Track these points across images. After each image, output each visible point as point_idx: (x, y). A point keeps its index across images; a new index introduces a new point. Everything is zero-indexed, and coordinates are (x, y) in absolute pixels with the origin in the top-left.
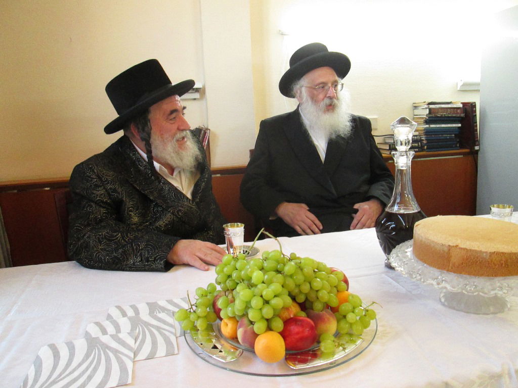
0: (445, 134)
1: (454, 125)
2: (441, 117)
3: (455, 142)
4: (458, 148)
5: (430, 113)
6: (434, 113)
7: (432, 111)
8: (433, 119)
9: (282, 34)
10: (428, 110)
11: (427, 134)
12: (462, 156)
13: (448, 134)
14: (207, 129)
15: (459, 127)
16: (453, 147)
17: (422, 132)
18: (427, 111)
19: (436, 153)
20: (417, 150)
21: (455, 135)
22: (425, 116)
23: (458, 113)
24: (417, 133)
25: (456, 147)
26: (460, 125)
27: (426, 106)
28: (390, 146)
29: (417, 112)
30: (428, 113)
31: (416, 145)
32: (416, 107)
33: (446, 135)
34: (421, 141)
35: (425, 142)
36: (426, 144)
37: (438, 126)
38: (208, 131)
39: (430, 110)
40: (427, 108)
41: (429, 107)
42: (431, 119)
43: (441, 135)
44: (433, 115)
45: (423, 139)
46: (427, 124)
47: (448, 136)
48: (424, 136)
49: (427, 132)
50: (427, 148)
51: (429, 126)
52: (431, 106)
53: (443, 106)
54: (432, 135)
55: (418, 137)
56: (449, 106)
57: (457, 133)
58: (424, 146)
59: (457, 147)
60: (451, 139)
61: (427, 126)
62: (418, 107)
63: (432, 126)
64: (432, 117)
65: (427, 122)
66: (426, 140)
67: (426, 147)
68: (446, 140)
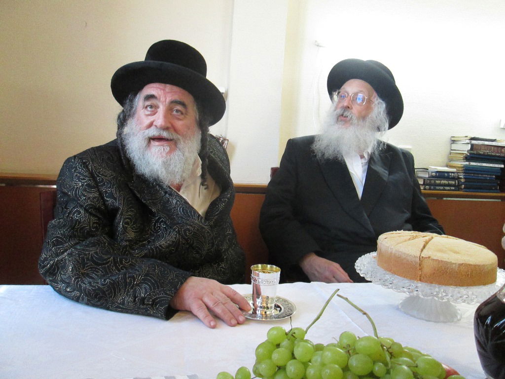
0: (485, 174)
1: (496, 166)
2: (483, 155)
3: (495, 184)
4: (499, 191)
5: (472, 149)
6: (476, 150)
7: (474, 147)
8: (476, 156)
9: (318, 46)
10: (470, 145)
11: (468, 171)
12: (500, 200)
13: (488, 175)
14: (225, 139)
15: (501, 168)
16: (492, 189)
17: (461, 169)
18: (469, 147)
19: (474, 194)
20: (454, 188)
21: (496, 176)
22: (466, 152)
23: (501, 152)
24: (454, 170)
25: (495, 190)
26: (502, 166)
27: (469, 141)
28: (424, 180)
29: (454, 147)
30: (469, 149)
31: (453, 182)
32: (453, 142)
33: (486, 176)
34: (459, 178)
35: (463, 180)
36: (463, 183)
37: (479, 164)
38: (226, 142)
39: (472, 145)
40: (468, 143)
41: (471, 142)
42: (473, 156)
43: (482, 174)
44: (475, 152)
45: (461, 177)
46: (466, 161)
47: (488, 177)
48: (462, 174)
49: (467, 170)
50: (464, 188)
51: (469, 163)
52: (474, 142)
53: (487, 143)
54: (471, 173)
55: (456, 175)
56: (494, 144)
57: (499, 174)
58: (461, 185)
59: (497, 189)
60: (490, 181)
61: (467, 163)
62: (457, 141)
63: (473, 164)
64: (474, 154)
65: (467, 158)
66: (465, 178)
67: (463, 186)
68: (485, 180)
